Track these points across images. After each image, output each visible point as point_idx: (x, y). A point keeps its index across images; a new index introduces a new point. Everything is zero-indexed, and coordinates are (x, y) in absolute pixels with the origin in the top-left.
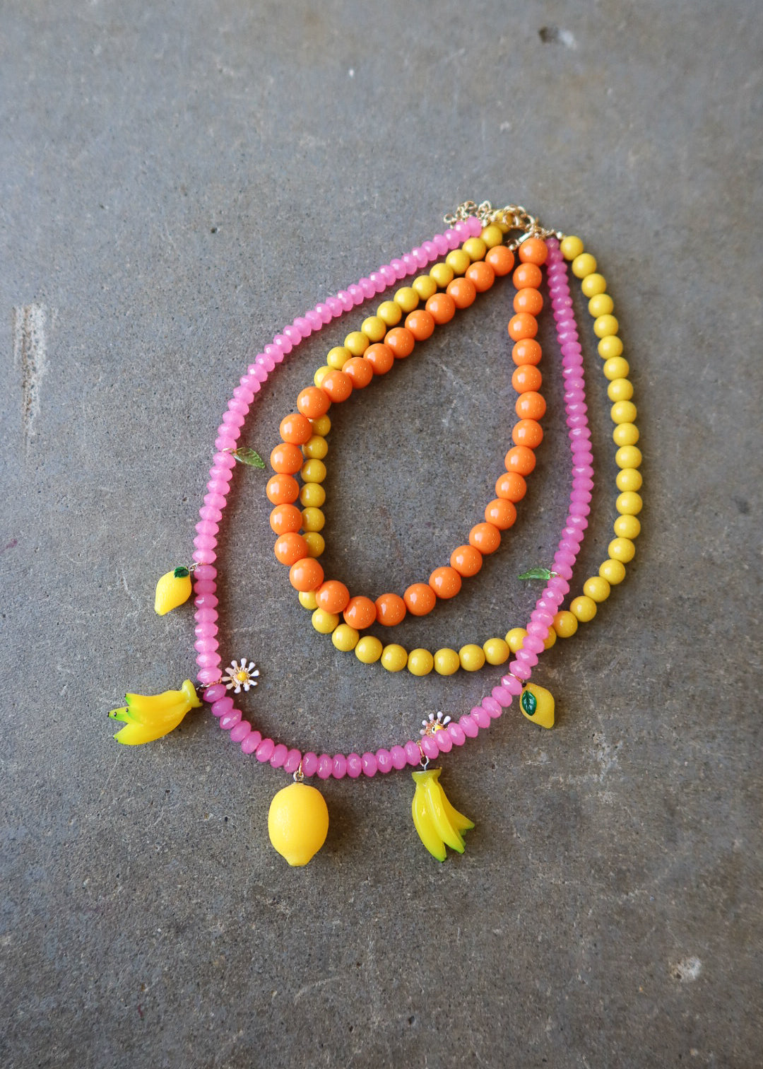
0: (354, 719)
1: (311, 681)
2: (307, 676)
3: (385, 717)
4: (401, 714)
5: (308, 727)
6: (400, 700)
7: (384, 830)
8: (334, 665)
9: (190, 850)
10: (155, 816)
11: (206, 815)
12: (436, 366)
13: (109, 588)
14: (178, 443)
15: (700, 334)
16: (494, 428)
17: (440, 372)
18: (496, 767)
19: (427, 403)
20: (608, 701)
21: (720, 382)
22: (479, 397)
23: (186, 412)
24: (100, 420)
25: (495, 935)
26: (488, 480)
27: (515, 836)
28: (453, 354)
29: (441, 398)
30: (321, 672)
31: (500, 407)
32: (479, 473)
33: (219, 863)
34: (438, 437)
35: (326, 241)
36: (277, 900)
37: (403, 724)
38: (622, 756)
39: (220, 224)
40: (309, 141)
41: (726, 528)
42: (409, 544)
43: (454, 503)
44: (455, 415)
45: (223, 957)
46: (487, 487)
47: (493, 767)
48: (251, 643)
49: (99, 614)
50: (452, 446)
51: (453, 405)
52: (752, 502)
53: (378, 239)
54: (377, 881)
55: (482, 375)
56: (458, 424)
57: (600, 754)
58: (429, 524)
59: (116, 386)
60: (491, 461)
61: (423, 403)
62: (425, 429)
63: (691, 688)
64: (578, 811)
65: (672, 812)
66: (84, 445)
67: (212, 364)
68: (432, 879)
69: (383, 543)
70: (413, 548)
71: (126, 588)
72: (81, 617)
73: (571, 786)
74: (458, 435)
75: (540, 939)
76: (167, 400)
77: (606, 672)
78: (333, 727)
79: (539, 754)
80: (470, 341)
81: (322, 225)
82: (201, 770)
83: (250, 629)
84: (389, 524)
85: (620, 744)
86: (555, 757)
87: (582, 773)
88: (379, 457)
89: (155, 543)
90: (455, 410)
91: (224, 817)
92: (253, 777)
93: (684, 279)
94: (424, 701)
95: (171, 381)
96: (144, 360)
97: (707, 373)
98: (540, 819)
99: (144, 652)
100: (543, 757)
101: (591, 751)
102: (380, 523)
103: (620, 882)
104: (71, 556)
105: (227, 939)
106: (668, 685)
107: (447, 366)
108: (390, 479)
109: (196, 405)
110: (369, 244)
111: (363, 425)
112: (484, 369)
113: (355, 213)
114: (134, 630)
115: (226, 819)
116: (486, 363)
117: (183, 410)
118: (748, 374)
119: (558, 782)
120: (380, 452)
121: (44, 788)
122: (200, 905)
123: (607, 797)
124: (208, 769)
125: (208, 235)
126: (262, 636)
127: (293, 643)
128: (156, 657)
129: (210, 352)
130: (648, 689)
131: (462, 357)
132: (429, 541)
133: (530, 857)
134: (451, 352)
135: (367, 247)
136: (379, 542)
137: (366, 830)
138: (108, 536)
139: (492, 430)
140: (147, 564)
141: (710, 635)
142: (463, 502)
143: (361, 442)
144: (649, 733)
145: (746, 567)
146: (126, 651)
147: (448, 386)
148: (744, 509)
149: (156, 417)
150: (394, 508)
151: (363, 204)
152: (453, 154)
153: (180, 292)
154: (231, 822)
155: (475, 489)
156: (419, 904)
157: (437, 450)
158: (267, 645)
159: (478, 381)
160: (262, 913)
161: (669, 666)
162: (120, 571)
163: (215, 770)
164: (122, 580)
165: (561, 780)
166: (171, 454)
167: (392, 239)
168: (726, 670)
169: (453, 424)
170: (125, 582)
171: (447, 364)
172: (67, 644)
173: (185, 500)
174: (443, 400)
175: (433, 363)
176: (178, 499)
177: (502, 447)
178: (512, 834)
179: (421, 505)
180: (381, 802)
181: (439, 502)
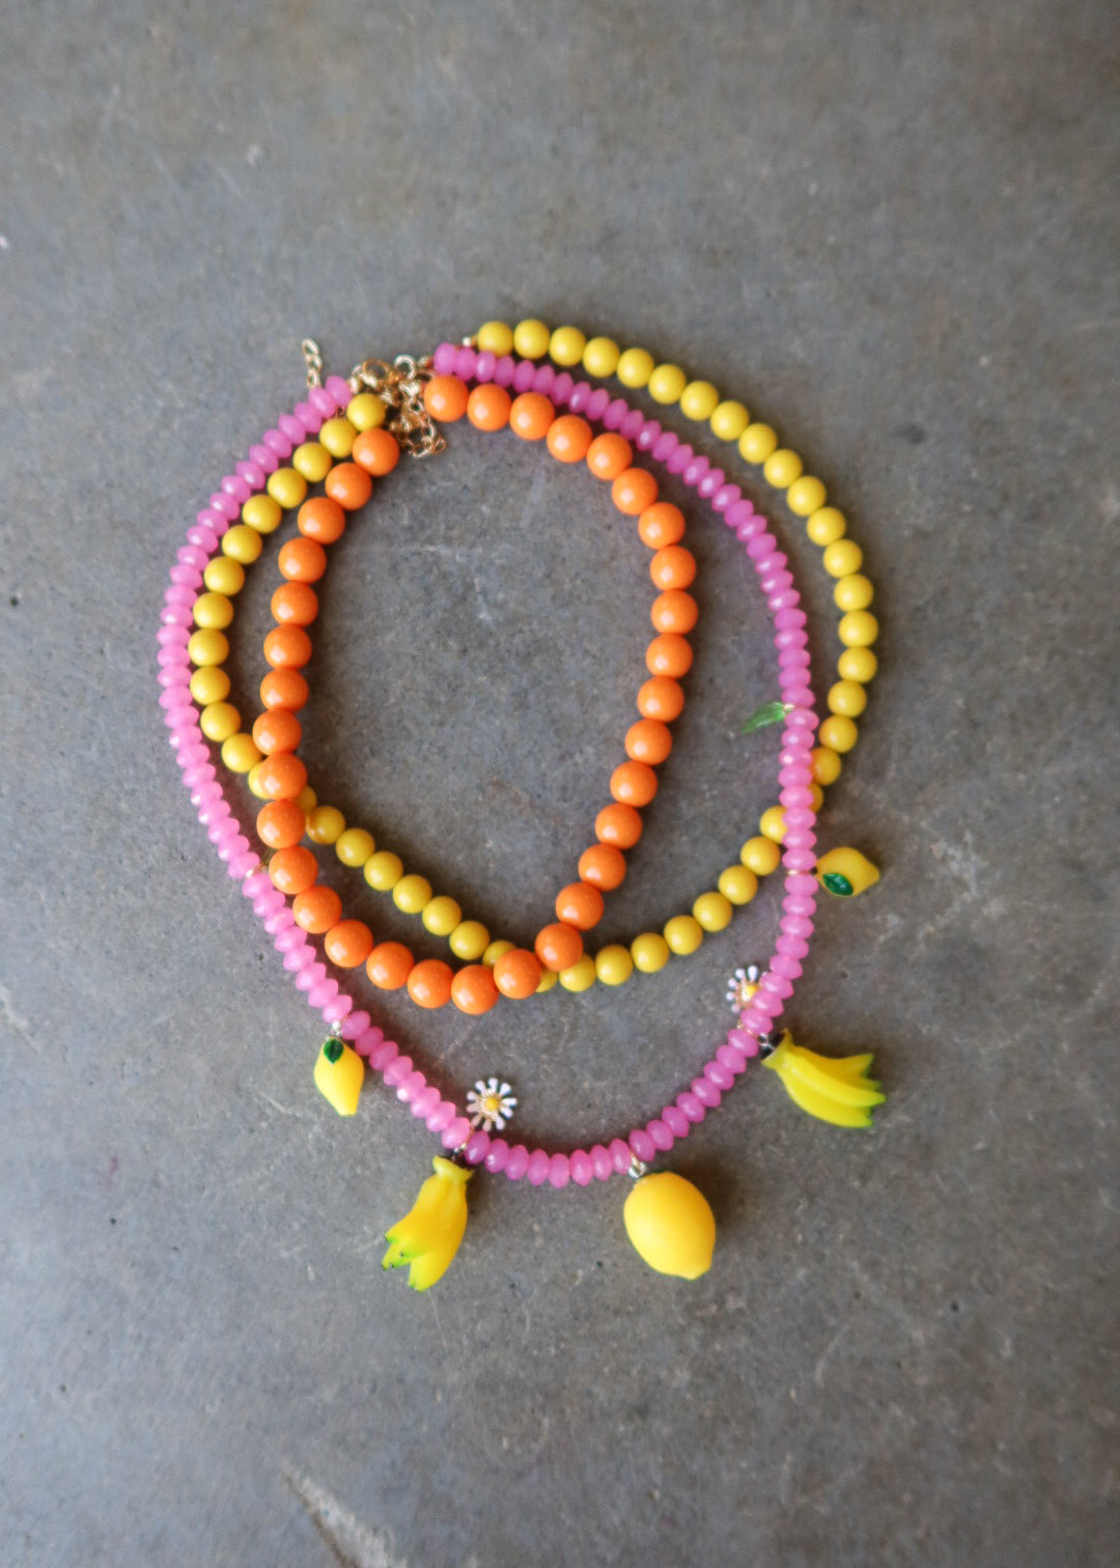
0: (651, 1046)
1: (571, 1044)
2: (562, 1043)
3: (684, 1016)
4: (699, 1000)
5: (609, 1098)
6: (686, 986)
7: (777, 1140)
8: (583, 1007)
9: (587, 1325)
10: (521, 1320)
11: (575, 1277)
12: (419, 554)
13: (264, 1125)
14: (196, 898)
15: (705, 245)
16: (548, 576)
17: (430, 559)
18: (849, 972)
19: (445, 611)
20: (920, 798)
21: (773, 292)
22: (500, 553)
23: (175, 855)
24: (85, 946)
25: (980, 1151)
26: (589, 647)
27: (924, 1031)
28: (427, 522)
29: (456, 590)
30: (574, 1026)
31: (535, 544)
32: (572, 647)
33: (628, 1313)
34: (492, 642)
35: (161, 501)
36: (720, 1301)
37: (711, 1009)
38: (980, 849)
39: (14, 587)
40: (30, 383)
41: (910, 478)
42: (558, 800)
43: (570, 706)
44: (490, 598)
45: (710, 1402)
46: (594, 657)
47: (844, 975)
48: (470, 1056)
49: (278, 1162)
50: (517, 640)
51: (478, 588)
52: (919, 418)
53: (220, 447)
54: (812, 1198)
55: (483, 520)
56: (500, 606)
57: (955, 866)
58: (562, 758)
59: (68, 888)
60: (576, 620)
61: (440, 614)
62: (468, 644)
63: (1003, 708)
64: (976, 951)
65: (1079, 866)
66: (93, 990)
67: (155, 772)
68: (869, 1148)
69: (527, 822)
70: (565, 801)
71: (282, 1109)
72: (261, 1182)
73: (947, 929)
74: (512, 621)
75: (1030, 1117)
76: (142, 857)
77: (893, 766)
78: (635, 1075)
79: (885, 920)
80: (434, 488)
81: (137, 485)
82: (531, 1235)
83: (457, 1042)
84: (517, 795)
85: (968, 837)
86: (905, 910)
87: (949, 903)
88: (442, 724)
89: (270, 1034)
90: (484, 592)
91: (595, 1263)
92: (592, 1197)
93: (634, 186)
94: (714, 965)
95: (125, 832)
96: (72, 834)
97: (751, 293)
98: (939, 991)
99: (362, 1162)
100: (893, 920)
101: (941, 870)
102: (505, 801)
103: (1076, 990)
104: (191, 1124)
105: (700, 1380)
106: (974, 725)
107: (432, 544)
108: (476, 740)
109: (179, 836)
110: (215, 462)
111: (392, 700)
112: (479, 512)
113: (165, 434)
114: (331, 1147)
115: (600, 1264)
116: (476, 501)
117: (170, 855)
118: (802, 253)
119: (929, 936)
120: (437, 717)
121: (378, 1389)
122: (643, 1371)
123: (995, 908)
124: (536, 1228)
125: (13, 615)
126: (477, 1039)
127: (518, 1018)
128: (381, 1157)
129: (140, 758)
130: (955, 748)
131: (441, 517)
132: (577, 777)
133: (957, 1040)
134: (422, 522)
135: (214, 467)
136: (521, 825)
137: (759, 1154)
138: (212, 1069)
139: (547, 582)
140: (283, 1064)
141: (982, 627)
142: (581, 698)
143: (406, 722)
144: (992, 798)
145: (967, 508)
146: (342, 1177)
147: (454, 569)
148: (916, 435)
149: (147, 889)
150: (507, 771)
151: (164, 413)
152: (219, 250)
153: (43, 714)
154: (607, 1262)
155: (583, 671)
156: (875, 1186)
157: (502, 660)
158: (491, 1044)
159: (483, 533)
160: (715, 1326)
161: (960, 702)
162: (259, 1097)
163: (545, 1224)
164: (270, 1104)
165: (931, 929)
166: (201, 918)
167: (236, 431)
168: (1030, 654)
169: (496, 613)
170: (274, 1103)
171: (430, 541)
172: (270, 1224)
173: (261, 958)
174: (461, 591)
175: (413, 554)
176: (253, 962)
177: (576, 593)
178: (919, 1032)
179: (536, 742)
180: (750, 1112)
181: (553, 721)
